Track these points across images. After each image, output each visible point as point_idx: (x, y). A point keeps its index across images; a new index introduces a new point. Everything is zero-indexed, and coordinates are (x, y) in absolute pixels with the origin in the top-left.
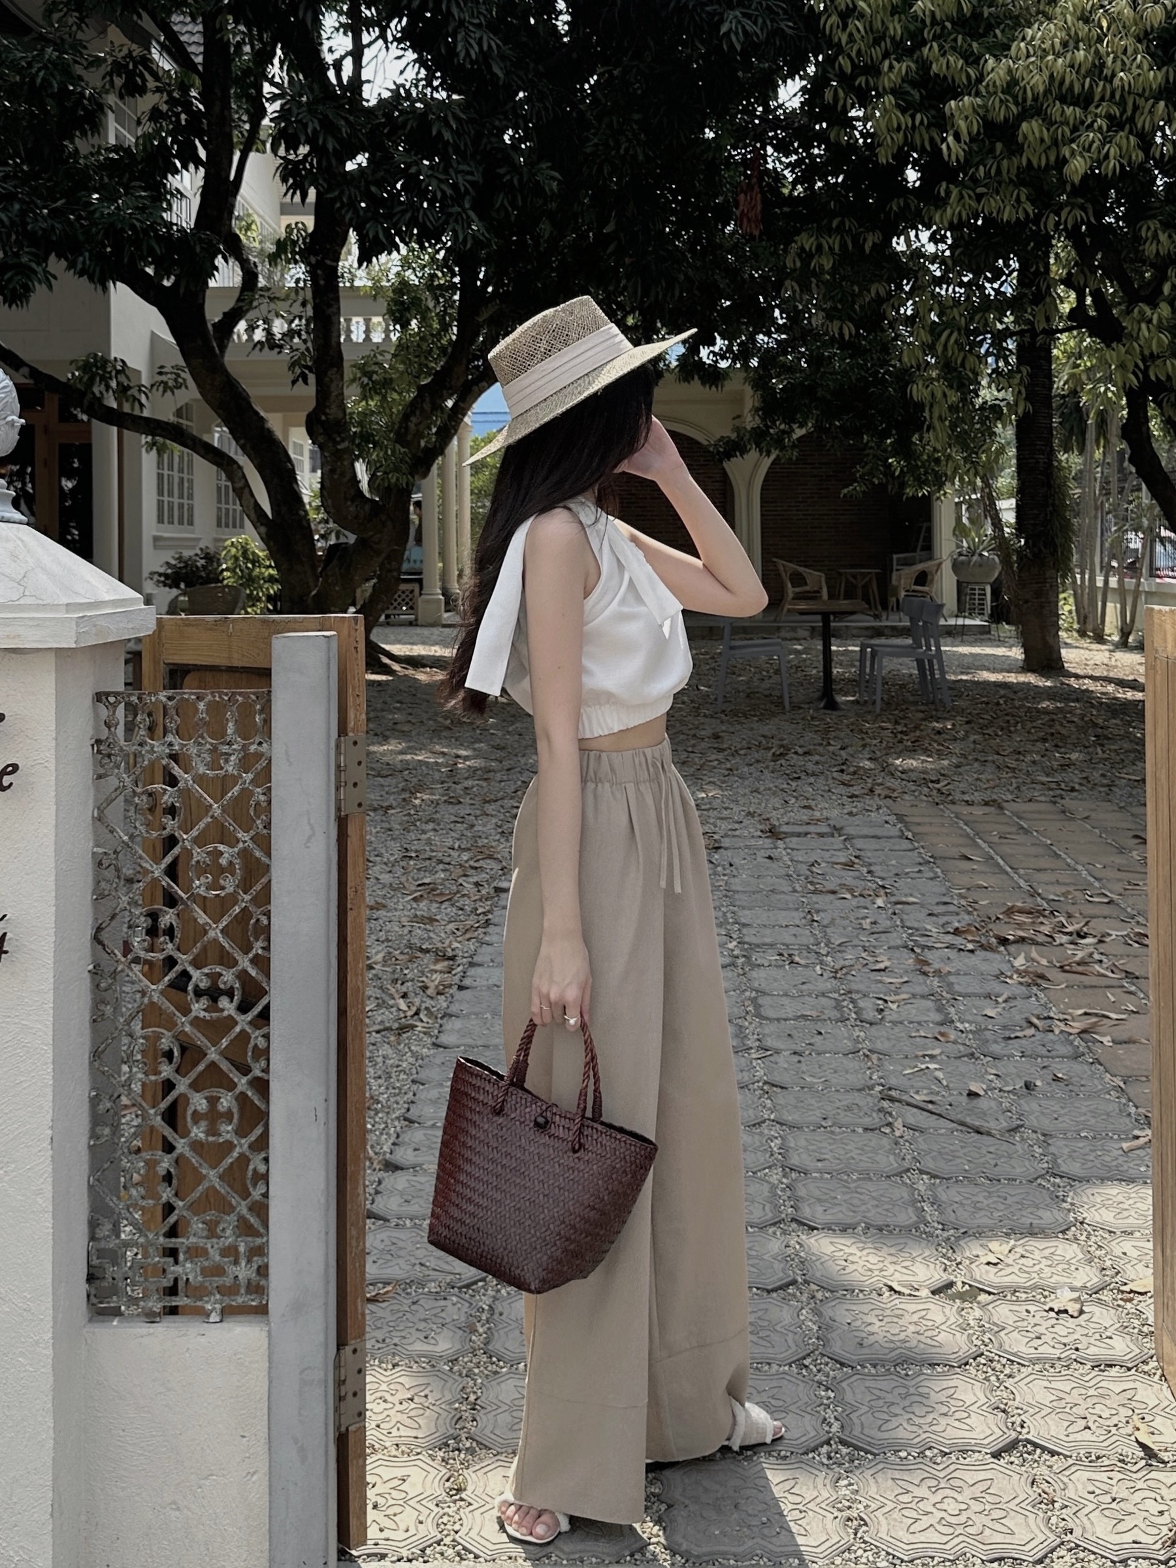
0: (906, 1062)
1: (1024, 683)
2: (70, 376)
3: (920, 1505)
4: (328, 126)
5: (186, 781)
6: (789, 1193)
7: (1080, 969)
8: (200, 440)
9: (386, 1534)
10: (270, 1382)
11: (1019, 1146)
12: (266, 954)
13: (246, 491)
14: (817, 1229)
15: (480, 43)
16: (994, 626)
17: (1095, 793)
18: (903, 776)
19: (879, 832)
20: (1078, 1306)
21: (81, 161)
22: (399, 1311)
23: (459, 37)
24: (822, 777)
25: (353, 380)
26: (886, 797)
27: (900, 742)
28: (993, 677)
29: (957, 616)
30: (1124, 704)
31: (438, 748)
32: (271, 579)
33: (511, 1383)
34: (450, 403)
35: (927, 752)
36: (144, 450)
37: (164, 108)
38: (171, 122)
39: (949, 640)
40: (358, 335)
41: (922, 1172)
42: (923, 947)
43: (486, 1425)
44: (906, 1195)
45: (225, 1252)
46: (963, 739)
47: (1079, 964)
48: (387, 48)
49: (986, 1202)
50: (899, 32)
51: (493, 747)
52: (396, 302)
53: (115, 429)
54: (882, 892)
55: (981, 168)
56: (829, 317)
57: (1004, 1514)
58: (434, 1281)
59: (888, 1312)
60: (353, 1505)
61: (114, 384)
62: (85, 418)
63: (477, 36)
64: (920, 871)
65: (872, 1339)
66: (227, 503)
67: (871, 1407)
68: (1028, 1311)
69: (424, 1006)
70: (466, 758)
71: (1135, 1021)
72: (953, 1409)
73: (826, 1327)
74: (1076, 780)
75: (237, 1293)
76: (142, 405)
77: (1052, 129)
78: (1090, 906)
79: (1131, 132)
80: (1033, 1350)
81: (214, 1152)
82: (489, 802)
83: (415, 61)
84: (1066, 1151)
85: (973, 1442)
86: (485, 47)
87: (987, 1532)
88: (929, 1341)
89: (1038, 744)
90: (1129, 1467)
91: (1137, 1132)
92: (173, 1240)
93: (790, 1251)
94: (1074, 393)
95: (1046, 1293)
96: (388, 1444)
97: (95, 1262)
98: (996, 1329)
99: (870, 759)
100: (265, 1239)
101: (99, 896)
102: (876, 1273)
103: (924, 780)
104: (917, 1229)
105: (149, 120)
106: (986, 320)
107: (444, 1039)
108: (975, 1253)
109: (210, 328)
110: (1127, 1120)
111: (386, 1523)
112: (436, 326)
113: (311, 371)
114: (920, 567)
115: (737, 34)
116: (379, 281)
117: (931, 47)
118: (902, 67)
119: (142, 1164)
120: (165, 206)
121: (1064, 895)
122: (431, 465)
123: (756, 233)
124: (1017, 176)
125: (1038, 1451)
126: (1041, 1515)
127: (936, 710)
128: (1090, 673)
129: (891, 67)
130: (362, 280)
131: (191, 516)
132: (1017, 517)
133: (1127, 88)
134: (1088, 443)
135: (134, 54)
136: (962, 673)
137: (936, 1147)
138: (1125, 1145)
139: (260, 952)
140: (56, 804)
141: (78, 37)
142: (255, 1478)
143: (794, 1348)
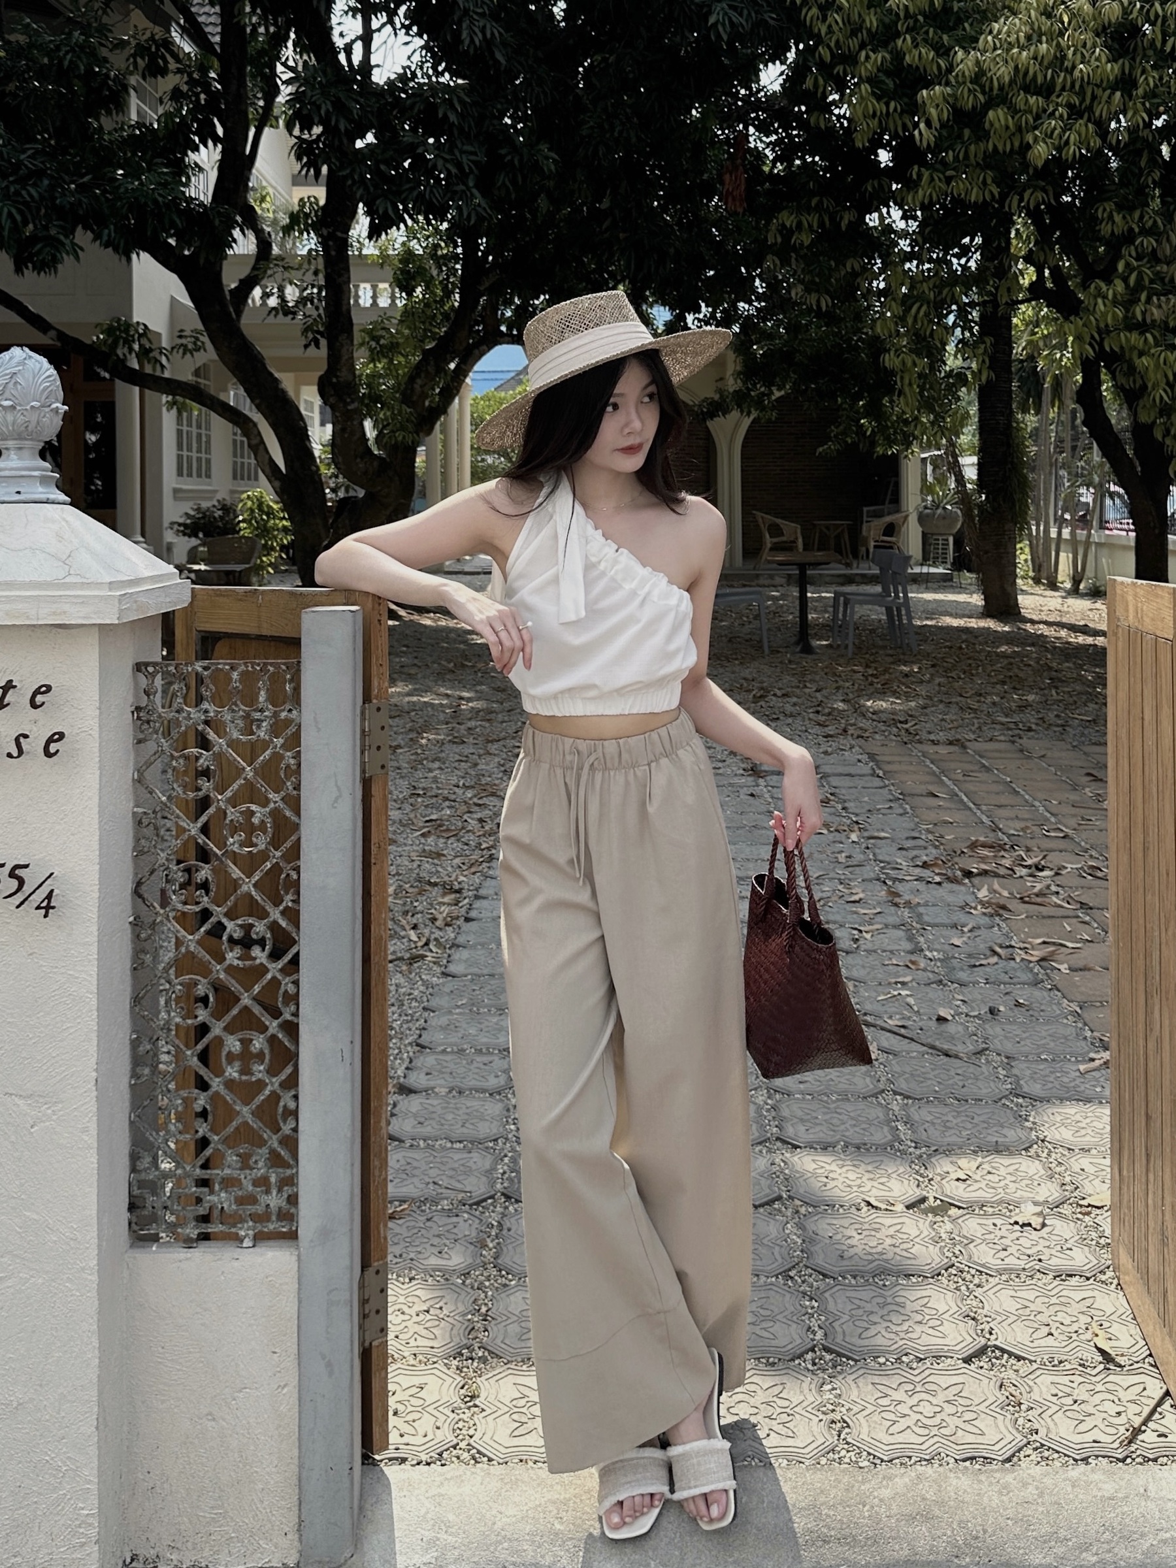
0: (880, 989)
1: (984, 628)
2: (95, 338)
3: (898, 1407)
4: (340, 107)
5: (221, 746)
6: (773, 1113)
7: (1039, 900)
8: (218, 400)
9: (406, 1439)
10: (300, 1302)
11: (984, 1069)
12: (296, 907)
13: (261, 447)
14: (800, 1147)
15: (483, 30)
16: (956, 573)
17: (1050, 732)
18: (874, 717)
19: (852, 770)
20: (1040, 1220)
21: (106, 137)
22: (414, 1227)
23: (464, 26)
24: (799, 718)
25: (362, 344)
26: (858, 737)
27: (871, 684)
28: (955, 622)
29: (922, 565)
30: (1076, 648)
31: (442, 690)
32: (285, 530)
33: (519, 1295)
34: (452, 366)
35: (895, 694)
36: (164, 409)
37: (185, 88)
38: (191, 102)
39: (915, 587)
40: (365, 300)
41: (895, 1093)
42: (895, 880)
43: (496, 1336)
44: (881, 1115)
45: (256, 1183)
46: (929, 682)
47: (1037, 895)
48: (396, 34)
49: (955, 1121)
50: (875, 24)
51: (494, 689)
52: (403, 271)
53: (137, 389)
54: (856, 827)
55: (951, 153)
56: (808, 290)
57: (975, 1416)
58: (447, 1199)
59: (866, 1226)
60: (376, 1414)
61: (136, 347)
62: (107, 375)
63: (481, 24)
64: (890, 808)
65: (852, 1251)
66: (242, 456)
67: (852, 1316)
68: (995, 1225)
69: (433, 937)
70: (469, 700)
71: (1089, 950)
72: (928, 1317)
73: (809, 1240)
74: (1033, 720)
75: (269, 1220)
76: (163, 367)
77: (1016, 117)
78: (1047, 840)
79: (1089, 120)
80: (999, 1262)
81: (247, 1091)
82: (491, 742)
83: (422, 48)
84: (1028, 1073)
85: (946, 1348)
86: (489, 36)
87: (960, 1433)
88: (905, 1254)
89: (998, 686)
90: (1088, 1370)
91: (1092, 1055)
92: (209, 1171)
93: (775, 1168)
94: (1032, 358)
95: (1011, 1207)
96: (406, 1354)
97: (136, 1192)
98: (966, 1242)
99: (843, 701)
100: (294, 1171)
101: (139, 853)
102: (855, 1189)
103: (893, 720)
104: (892, 1147)
105: (171, 99)
106: (953, 294)
107: (452, 968)
108: (945, 1169)
109: (227, 293)
110: (1083, 1043)
111: (406, 1428)
112: (439, 292)
113: (322, 336)
114: (888, 519)
115: (723, 25)
116: (386, 250)
117: (905, 39)
118: (878, 57)
119: (180, 1101)
120: (184, 179)
121: (1023, 829)
122: (434, 423)
123: (740, 210)
124: (983, 159)
125: (1006, 1356)
126: (1009, 1416)
127: (904, 654)
128: (1045, 618)
129: (867, 57)
130: (370, 249)
131: (208, 469)
132: (979, 474)
133: (1086, 79)
134: (1044, 404)
135: (157, 37)
136: (927, 619)
137: (908, 1069)
138: (1082, 1067)
139: (290, 904)
140: (100, 768)
141: (104, 21)
142: (285, 1390)
143: (780, 1260)
